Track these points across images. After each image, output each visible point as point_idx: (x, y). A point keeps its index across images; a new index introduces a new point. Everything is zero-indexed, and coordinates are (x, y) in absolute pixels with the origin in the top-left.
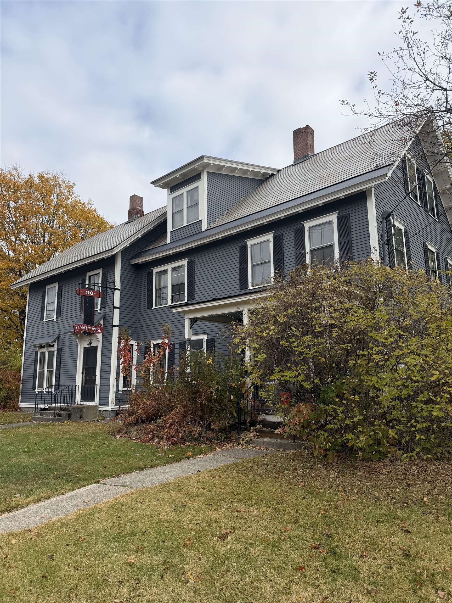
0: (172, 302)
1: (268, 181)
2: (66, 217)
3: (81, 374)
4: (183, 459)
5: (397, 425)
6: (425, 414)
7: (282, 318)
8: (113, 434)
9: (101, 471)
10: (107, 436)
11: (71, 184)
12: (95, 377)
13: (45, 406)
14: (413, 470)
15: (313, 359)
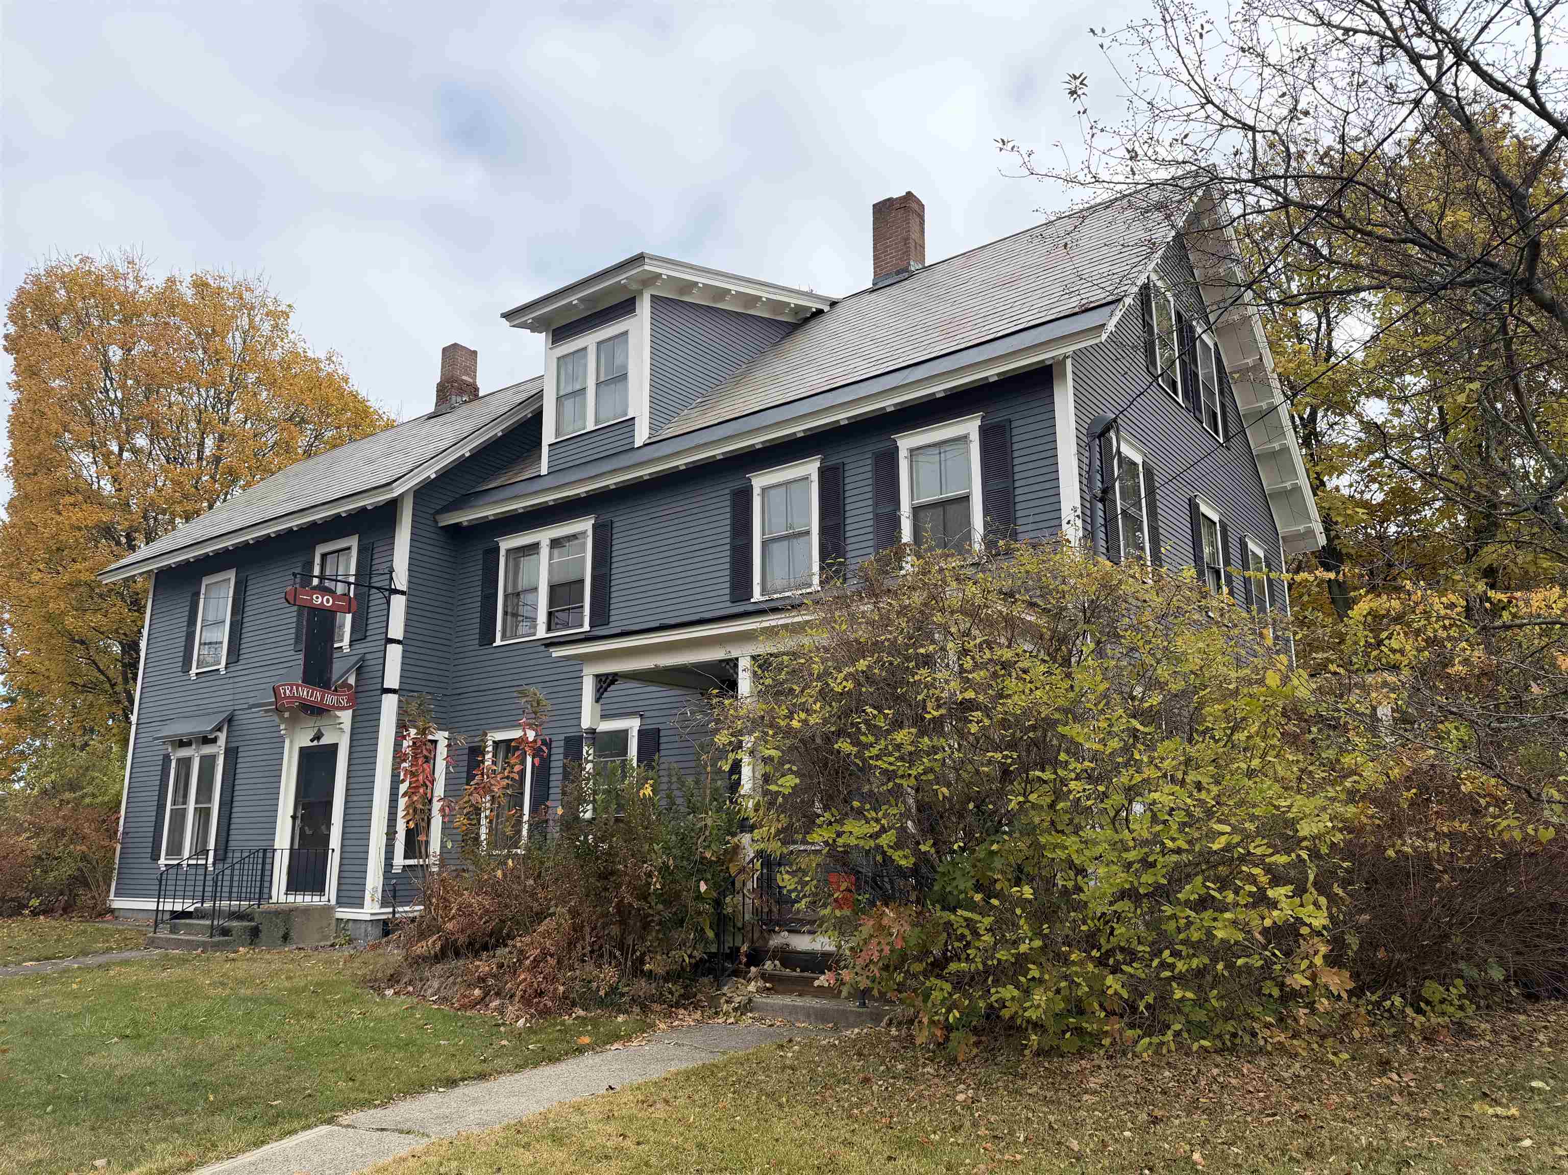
0: (549, 629)
1: (807, 326)
2: (264, 394)
3: (290, 821)
4: (566, 1054)
5: (1125, 963)
6: (1196, 936)
7: (840, 683)
8: (375, 984)
9: (341, 1091)
10: (359, 991)
11: (283, 308)
12: (329, 829)
13: (186, 906)
14: (1166, 1080)
15: (917, 790)
